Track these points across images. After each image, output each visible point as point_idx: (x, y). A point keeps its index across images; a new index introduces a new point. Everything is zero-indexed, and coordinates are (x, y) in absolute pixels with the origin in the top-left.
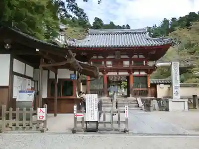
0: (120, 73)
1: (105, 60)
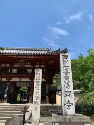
0: (23, 80)
1: (12, 68)
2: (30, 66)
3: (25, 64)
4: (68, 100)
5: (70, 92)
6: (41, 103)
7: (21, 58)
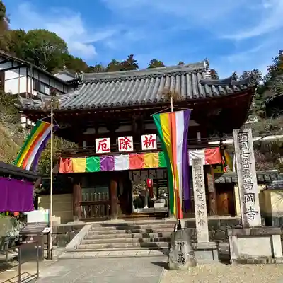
1: (114, 136)
4: (250, 207)
5: (254, 194)
7: (136, 112)
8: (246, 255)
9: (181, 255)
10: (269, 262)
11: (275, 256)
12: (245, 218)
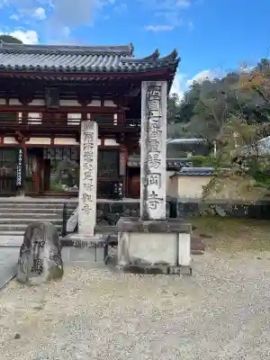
1: (26, 110)
2: (75, 103)
3: (61, 99)
4: (153, 192)
5: (160, 174)
6: (98, 197)
7: (48, 82)
8: (140, 259)
9: (37, 261)
10: (171, 272)
11: (180, 263)
12: (145, 206)
